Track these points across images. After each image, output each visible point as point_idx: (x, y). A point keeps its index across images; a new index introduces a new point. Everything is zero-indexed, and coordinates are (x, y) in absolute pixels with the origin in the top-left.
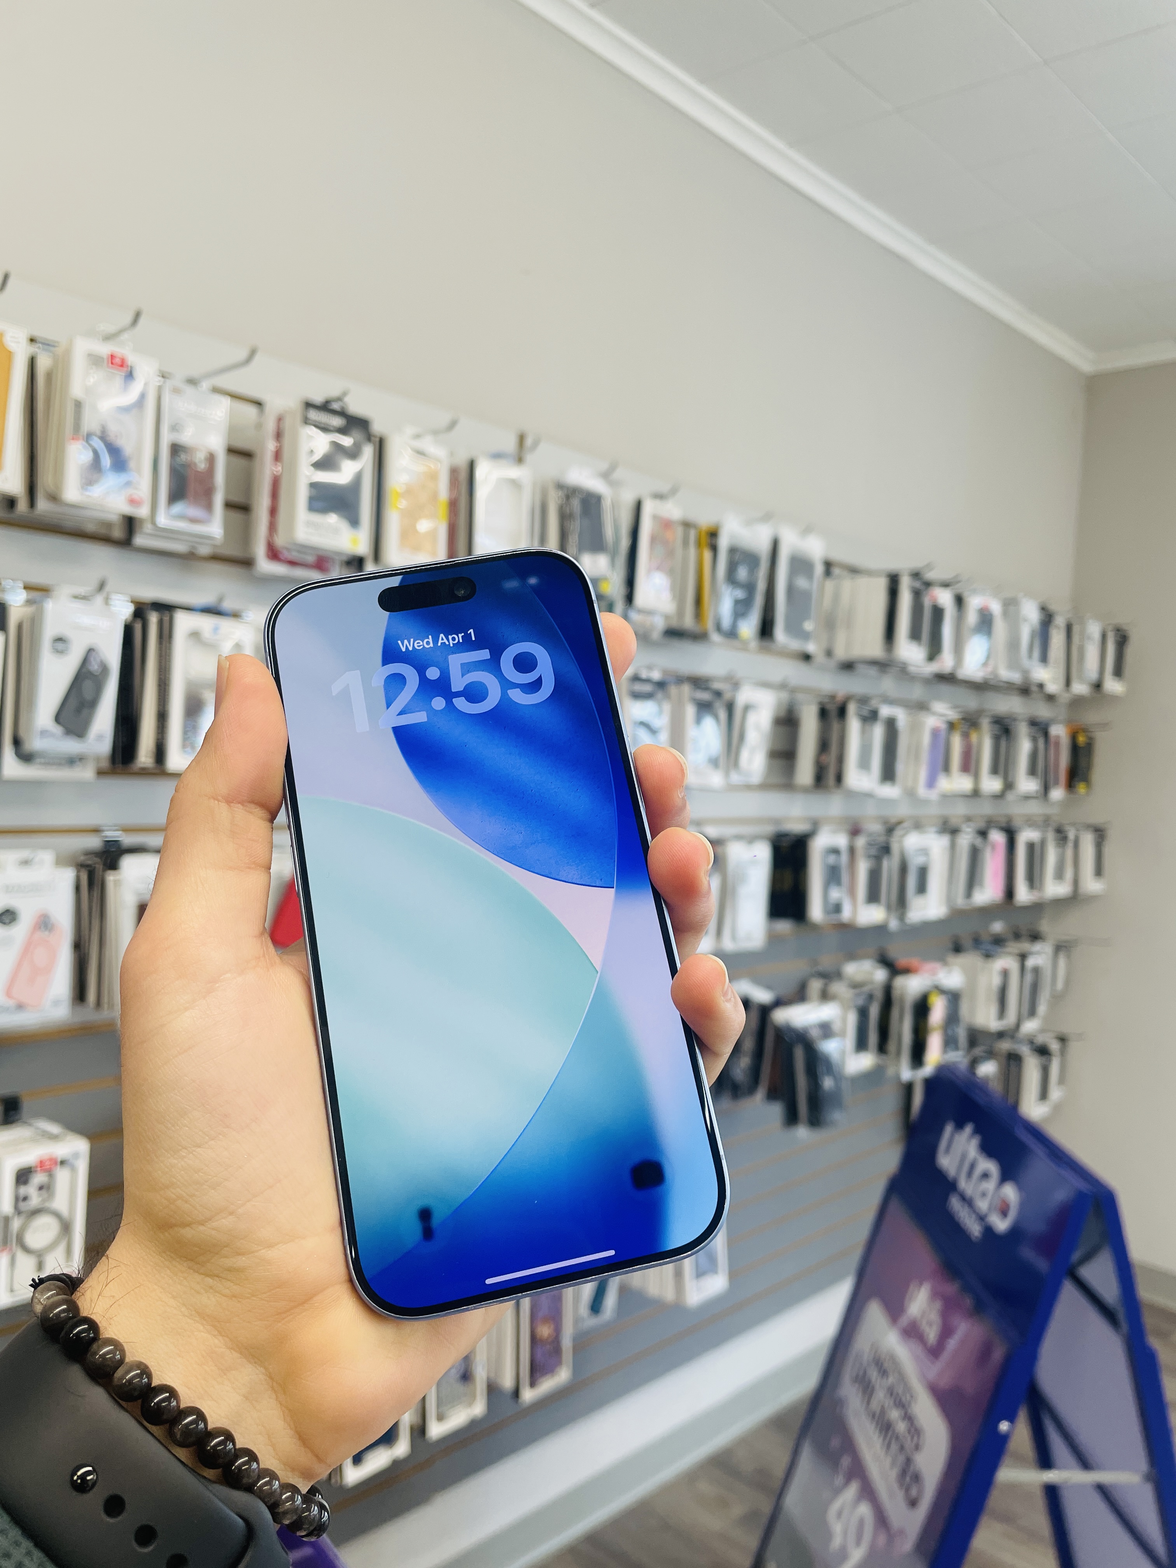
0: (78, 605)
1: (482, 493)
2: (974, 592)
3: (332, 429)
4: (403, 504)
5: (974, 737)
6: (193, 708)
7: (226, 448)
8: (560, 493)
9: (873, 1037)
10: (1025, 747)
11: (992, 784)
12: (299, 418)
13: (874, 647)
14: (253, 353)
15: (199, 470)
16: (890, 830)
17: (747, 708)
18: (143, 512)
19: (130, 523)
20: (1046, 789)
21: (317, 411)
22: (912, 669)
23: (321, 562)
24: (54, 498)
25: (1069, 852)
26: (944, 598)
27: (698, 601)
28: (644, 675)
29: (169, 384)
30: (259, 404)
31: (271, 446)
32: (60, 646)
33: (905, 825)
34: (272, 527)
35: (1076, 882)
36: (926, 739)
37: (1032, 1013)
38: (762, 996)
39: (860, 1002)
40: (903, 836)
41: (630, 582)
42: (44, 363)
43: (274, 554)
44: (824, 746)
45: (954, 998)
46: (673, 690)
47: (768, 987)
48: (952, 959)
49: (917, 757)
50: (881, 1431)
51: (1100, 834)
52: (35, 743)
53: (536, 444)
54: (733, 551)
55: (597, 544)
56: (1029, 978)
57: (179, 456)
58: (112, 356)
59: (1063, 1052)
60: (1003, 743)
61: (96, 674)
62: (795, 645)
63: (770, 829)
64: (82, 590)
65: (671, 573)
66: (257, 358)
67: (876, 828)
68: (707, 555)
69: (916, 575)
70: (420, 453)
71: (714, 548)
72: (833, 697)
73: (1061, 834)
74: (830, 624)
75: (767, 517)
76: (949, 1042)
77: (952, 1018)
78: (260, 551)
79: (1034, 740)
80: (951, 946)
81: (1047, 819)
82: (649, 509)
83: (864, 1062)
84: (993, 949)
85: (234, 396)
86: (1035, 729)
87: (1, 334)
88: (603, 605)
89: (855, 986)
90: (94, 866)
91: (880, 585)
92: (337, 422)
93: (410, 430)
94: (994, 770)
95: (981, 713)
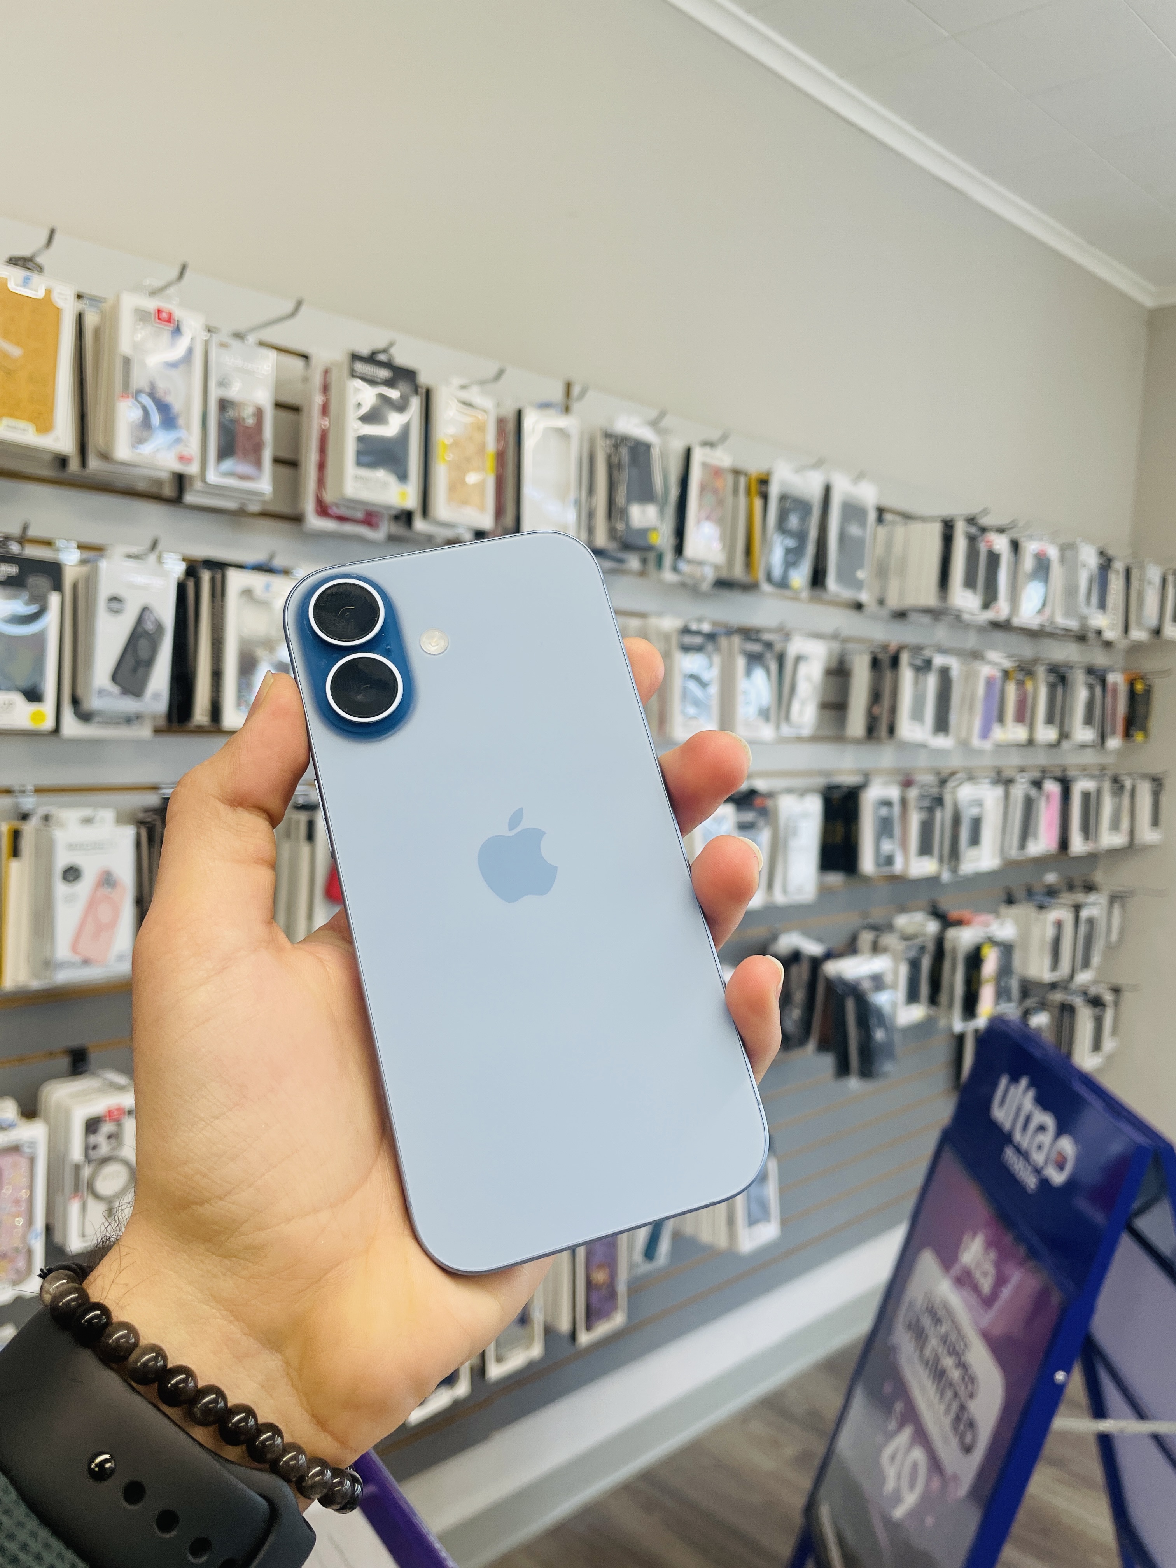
0: (131, 564)
1: (529, 443)
2: (1031, 537)
3: (379, 380)
4: (450, 457)
5: (1029, 685)
6: (248, 666)
7: (274, 403)
8: (608, 442)
9: (924, 989)
10: (1081, 695)
11: (1047, 734)
12: (345, 371)
13: (929, 597)
14: (299, 304)
15: (247, 425)
16: (943, 782)
17: (798, 659)
18: (193, 469)
19: (181, 481)
20: (1103, 738)
21: (363, 363)
22: (966, 617)
23: (370, 518)
24: (105, 457)
25: (1126, 802)
26: (1000, 544)
28: (694, 627)
29: (215, 339)
30: (305, 357)
31: (318, 399)
32: (115, 605)
33: (958, 776)
34: (321, 482)
35: (1132, 833)
36: (981, 688)
37: (1086, 964)
38: (813, 948)
39: (913, 954)
40: (957, 787)
41: (680, 533)
42: (91, 320)
43: (323, 510)
44: (876, 697)
45: (1007, 949)
46: (723, 642)
47: (819, 940)
48: (1004, 910)
49: (971, 708)
50: (934, 1379)
51: (1157, 783)
52: (94, 703)
53: (583, 394)
54: (783, 498)
55: (646, 495)
56: (1083, 929)
57: (228, 412)
58: (159, 311)
59: (1116, 1004)
60: (1060, 691)
61: (151, 632)
62: (847, 594)
63: (821, 782)
64: (134, 550)
65: (720, 522)
66: (303, 309)
67: (928, 779)
68: (758, 503)
69: (971, 521)
70: (467, 404)
71: (765, 497)
72: (885, 647)
73: (1117, 784)
74: (882, 572)
75: (818, 464)
76: (1002, 994)
77: (1005, 969)
78: (309, 507)
79: (1091, 687)
80: (1004, 897)
81: (1103, 768)
82: (698, 457)
83: (915, 1013)
84: (1046, 900)
85: (281, 350)
86: (1092, 677)
87: (48, 292)
88: (652, 556)
89: (906, 938)
90: (153, 822)
91: (935, 531)
92: (384, 374)
93: (456, 381)
94: (1050, 720)
95: (1036, 661)
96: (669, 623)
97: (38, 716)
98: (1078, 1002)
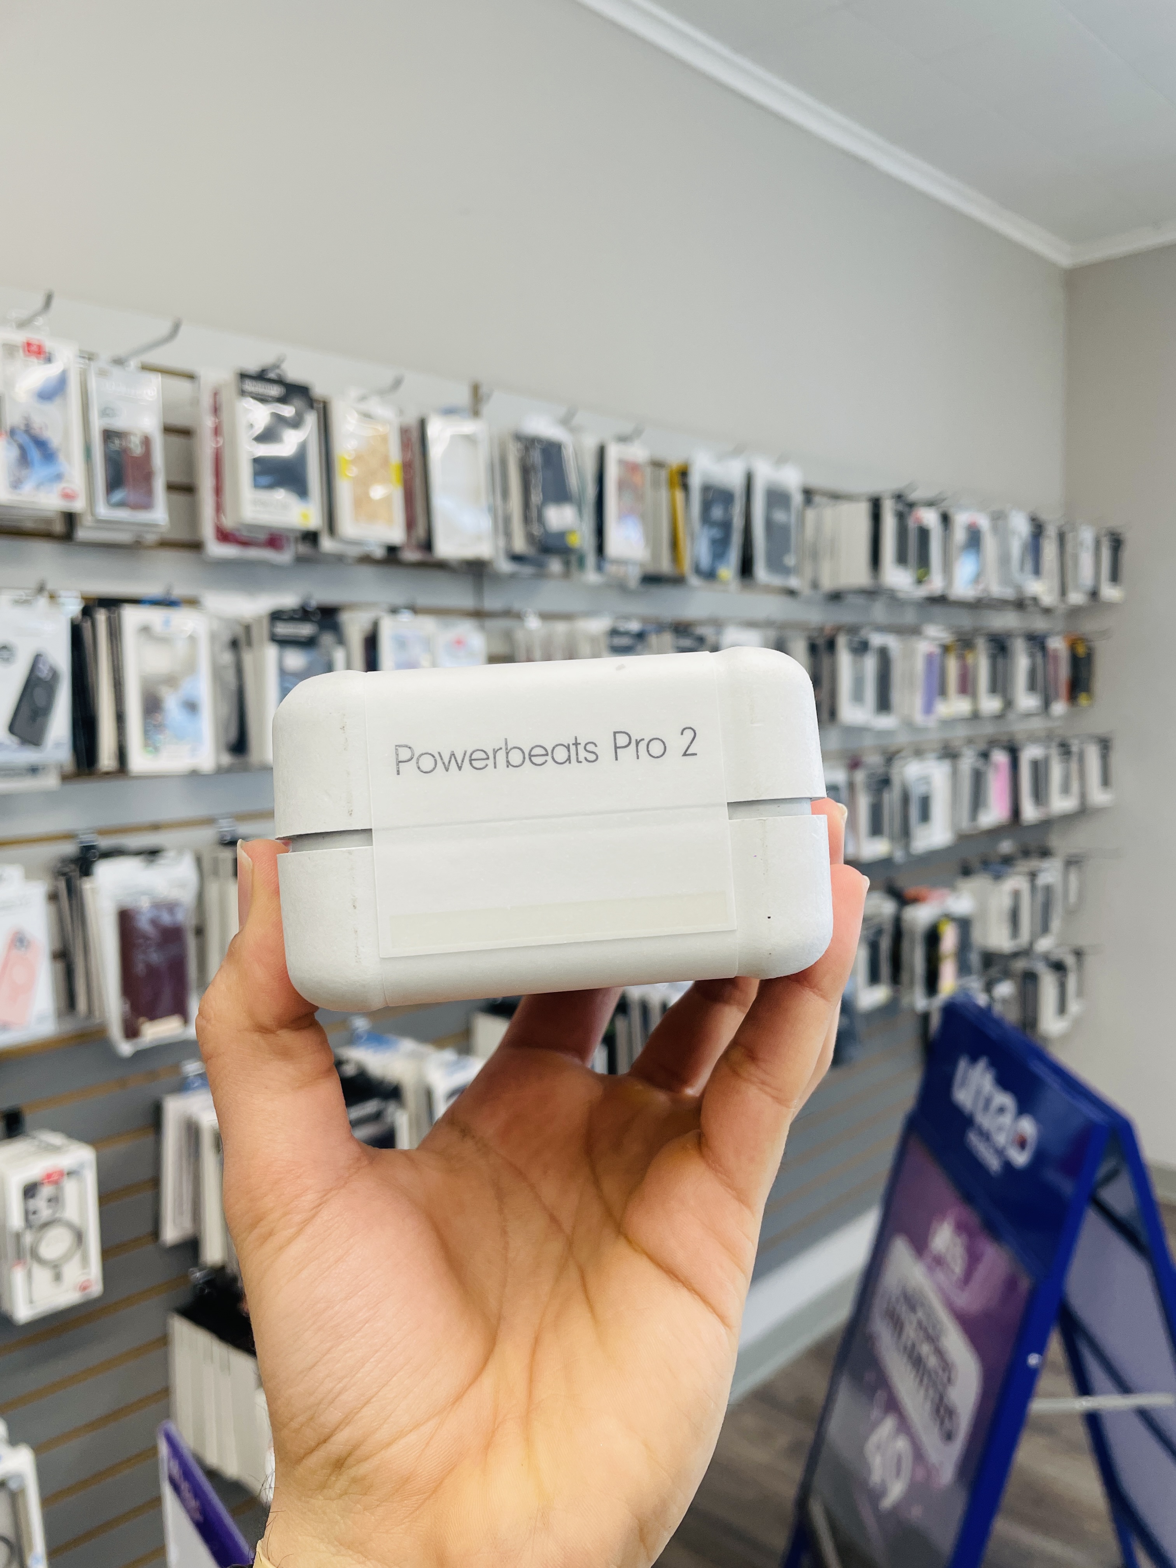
0: (18, 611)
1: (437, 451)
2: (961, 508)
3: (270, 399)
4: (353, 471)
5: (970, 659)
6: (152, 707)
7: (163, 428)
8: (519, 445)
9: (885, 970)
11: (990, 705)
12: (235, 390)
13: (860, 576)
14: (177, 325)
15: (135, 455)
16: (889, 759)
18: (78, 505)
19: (69, 519)
20: (1047, 704)
21: (253, 381)
22: (901, 595)
23: (274, 540)
25: (1074, 766)
26: (929, 518)
27: (674, 544)
28: (623, 627)
29: (94, 366)
30: (192, 377)
31: (208, 422)
33: (903, 754)
35: (1083, 796)
36: (920, 665)
37: (1046, 930)
39: (870, 936)
40: (902, 765)
41: (600, 529)
43: (224, 536)
45: (964, 925)
46: (653, 639)
48: (961, 883)
49: (912, 684)
50: (912, 1366)
51: (1105, 745)
53: (489, 396)
54: (707, 489)
55: (561, 495)
56: (1040, 898)
57: (114, 443)
59: (1079, 966)
60: (1000, 662)
61: (46, 681)
62: (778, 581)
64: (21, 594)
65: (643, 517)
66: (183, 330)
67: (874, 760)
68: (679, 495)
69: (899, 497)
70: (367, 416)
71: (685, 487)
72: (821, 629)
73: (1065, 749)
74: (815, 555)
75: (738, 451)
76: (963, 968)
77: (964, 945)
78: (208, 532)
79: (1032, 656)
80: (960, 869)
81: (1049, 733)
82: (613, 453)
83: (878, 995)
84: (1002, 870)
85: (166, 372)
86: (1033, 644)
88: (573, 559)
90: (69, 873)
91: (862, 510)
92: (275, 391)
93: (354, 393)
94: (993, 689)
95: (976, 631)
96: (598, 625)
98: (1041, 967)
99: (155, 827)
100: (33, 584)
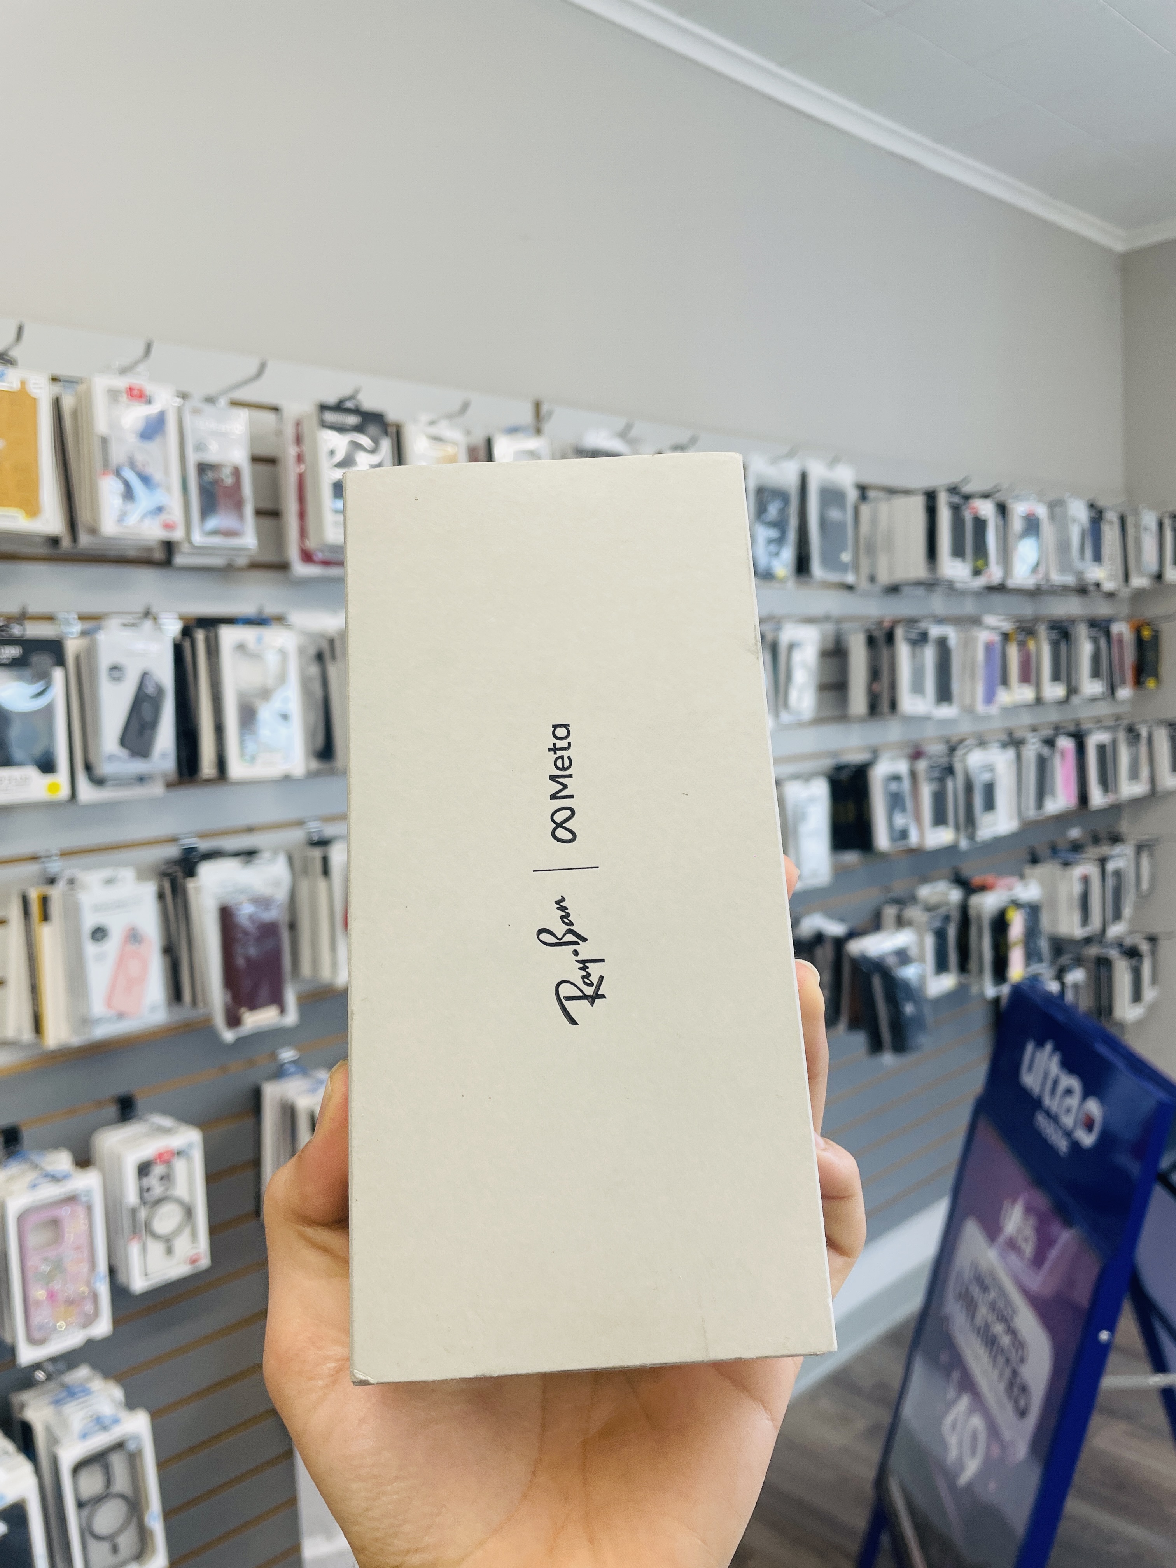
0: (127, 633)
2: (1018, 498)
3: (349, 428)
5: (1032, 645)
6: (247, 716)
7: (250, 458)
9: (953, 958)
10: (1086, 649)
11: (1054, 691)
12: (315, 421)
13: (919, 570)
14: (263, 366)
15: (226, 485)
16: (952, 750)
17: (792, 647)
18: (178, 535)
19: (168, 547)
20: (1112, 689)
21: (332, 412)
22: (959, 586)
24: (93, 531)
25: (1143, 750)
26: (986, 509)
29: (189, 405)
30: (276, 409)
31: (292, 451)
32: (116, 674)
33: (967, 743)
34: (303, 532)
35: (1153, 780)
36: (980, 654)
37: (1117, 916)
38: (835, 929)
39: (937, 924)
40: (965, 754)
42: (68, 403)
43: (307, 557)
44: (875, 674)
45: (1033, 911)
47: (841, 920)
48: (1028, 870)
49: (973, 675)
50: (986, 1345)
51: (1174, 728)
52: (105, 769)
53: (550, 413)
54: (761, 491)
56: (1110, 882)
57: (207, 475)
59: (1153, 953)
60: (1063, 647)
61: (152, 696)
62: (834, 577)
63: (828, 763)
64: (129, 619)
66: (268, 370)
67: (936, 749)
69: (953, 490)
70: (437, 439)
72: (880, 623)
73: (1132, 732)
74: (871, 550)
75: (790, 455)
76: (1032, 955)
77: (1033, 931)
78: (293, 554)
79: (1095, 640)
80: (1028, 857)
81: (1118, 718)
83: (946, 983)
84: (1071, 857)
85: (253, 406)
86: (1096, 629)
87: (23, 383)
89: (930, 908)
90: (174, 874)
91: (918, 504)
92: (352, 420)
93: (424, 418)
94: (1056, 677)
95: (1037, 620)
97: (53, 787)
98: (1114, 954)
99: (250, 830)
100: (140, 608)
